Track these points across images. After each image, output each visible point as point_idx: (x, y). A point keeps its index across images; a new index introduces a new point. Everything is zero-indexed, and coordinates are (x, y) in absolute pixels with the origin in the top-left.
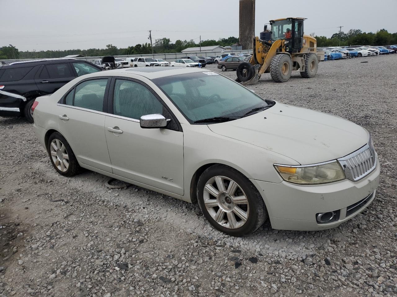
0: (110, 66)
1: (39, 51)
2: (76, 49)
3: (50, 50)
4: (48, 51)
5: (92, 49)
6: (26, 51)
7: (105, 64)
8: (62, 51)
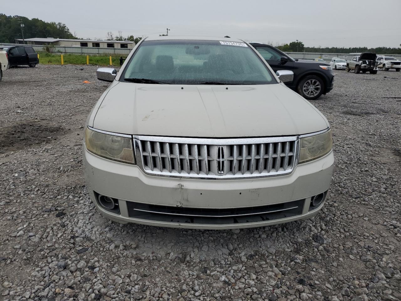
0: (367, 63)
1: (324, 48)
2: (362, 47)
3: (335, 47)
4: (333, 48)
5: (381, 47)
6: (313, 47)
7: (362, 61)
8: (347, 48)
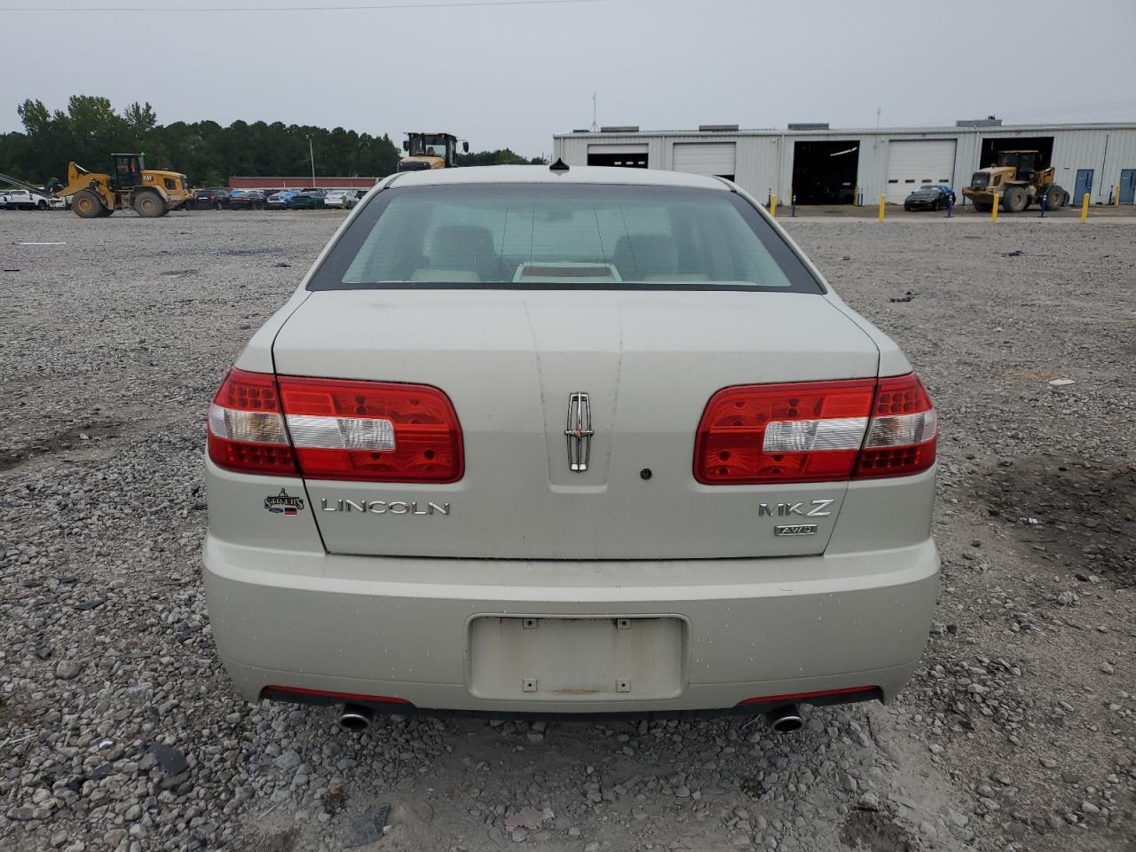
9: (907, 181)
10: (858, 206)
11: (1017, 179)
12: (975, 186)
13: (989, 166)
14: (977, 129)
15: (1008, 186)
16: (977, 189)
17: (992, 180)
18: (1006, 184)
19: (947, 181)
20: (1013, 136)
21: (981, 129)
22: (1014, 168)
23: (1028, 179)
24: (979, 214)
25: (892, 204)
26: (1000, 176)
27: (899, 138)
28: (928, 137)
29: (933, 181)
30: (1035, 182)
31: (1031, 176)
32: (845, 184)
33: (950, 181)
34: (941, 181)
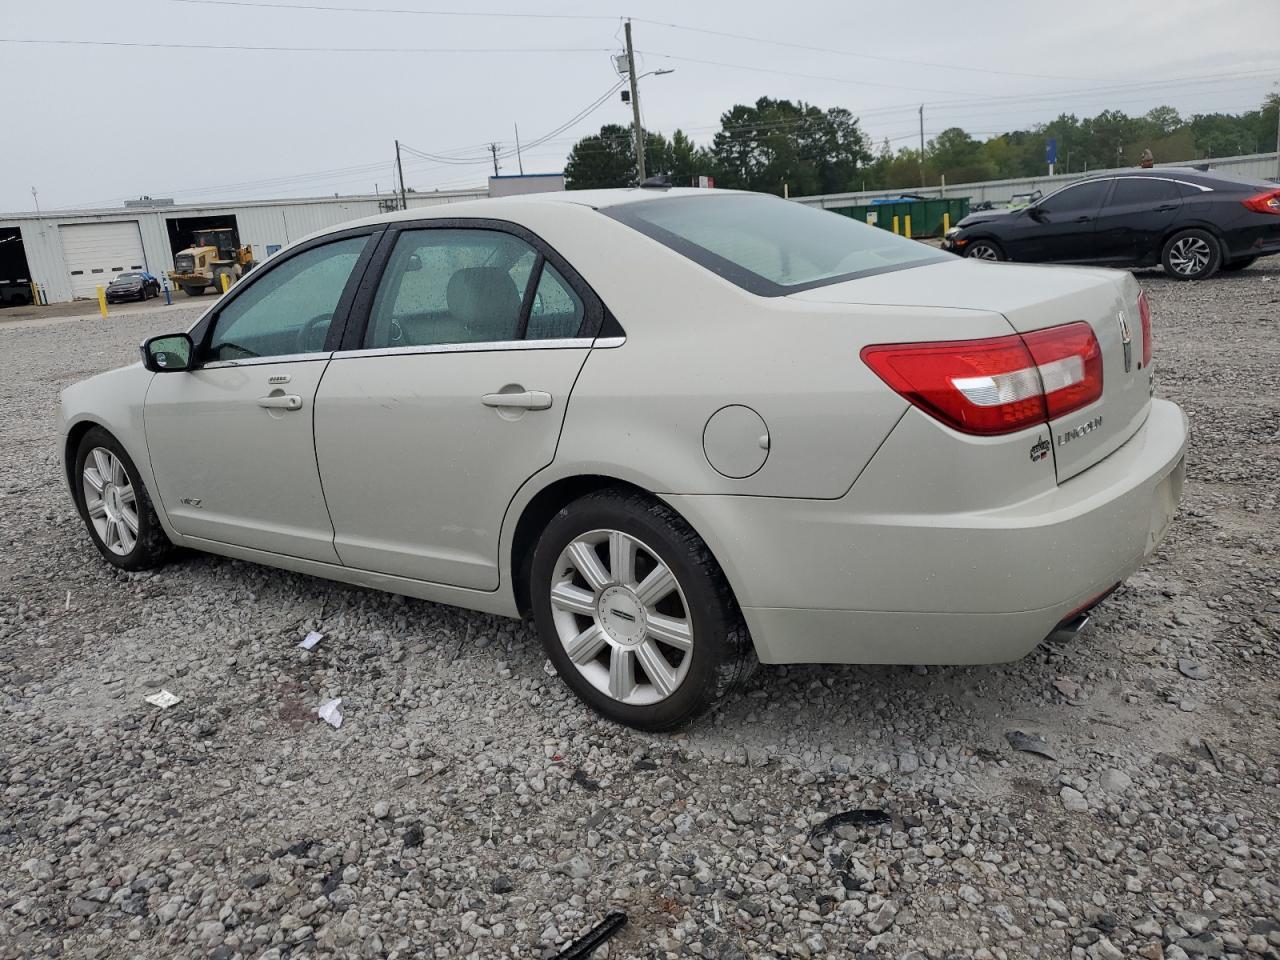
9: (94, 271)
10: (41, 304)
11: (220, 259)
12: (180, 270)
13: (189, 247)
14: (156, 209)
15: (215, 266)
16: (185, 272)
17: (197, 261)
18: (212, 264)
19: (140, 267)
20: (196, 215)
21: (162, 209)
22: (214, 248)
23: (231, 258)
24: (193, 298)
25: (84, 299)
26: (204, 257)
27: (70, 222)
28: (104, 220)
29: (125, 269)
30: (238, 260)
31: (234, 255)
32: (19, 281)
33: (144, 267)
34: (134, 268)
